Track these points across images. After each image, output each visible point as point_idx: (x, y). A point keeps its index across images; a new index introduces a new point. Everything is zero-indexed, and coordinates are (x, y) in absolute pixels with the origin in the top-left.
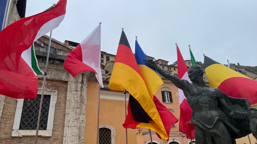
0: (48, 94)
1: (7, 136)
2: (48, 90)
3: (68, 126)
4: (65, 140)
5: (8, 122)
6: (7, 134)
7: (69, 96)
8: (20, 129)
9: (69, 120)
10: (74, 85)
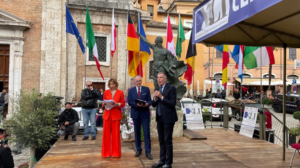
0: (104, 36)
1: (82, 65)
2: (104, 33)
3: (120, 60)
4: (119, 69)
5: (81, 56)
6: (82, 63)
7: (119, 38)
8: (89, 60)
9: (121, 55)
10: (122, 29)
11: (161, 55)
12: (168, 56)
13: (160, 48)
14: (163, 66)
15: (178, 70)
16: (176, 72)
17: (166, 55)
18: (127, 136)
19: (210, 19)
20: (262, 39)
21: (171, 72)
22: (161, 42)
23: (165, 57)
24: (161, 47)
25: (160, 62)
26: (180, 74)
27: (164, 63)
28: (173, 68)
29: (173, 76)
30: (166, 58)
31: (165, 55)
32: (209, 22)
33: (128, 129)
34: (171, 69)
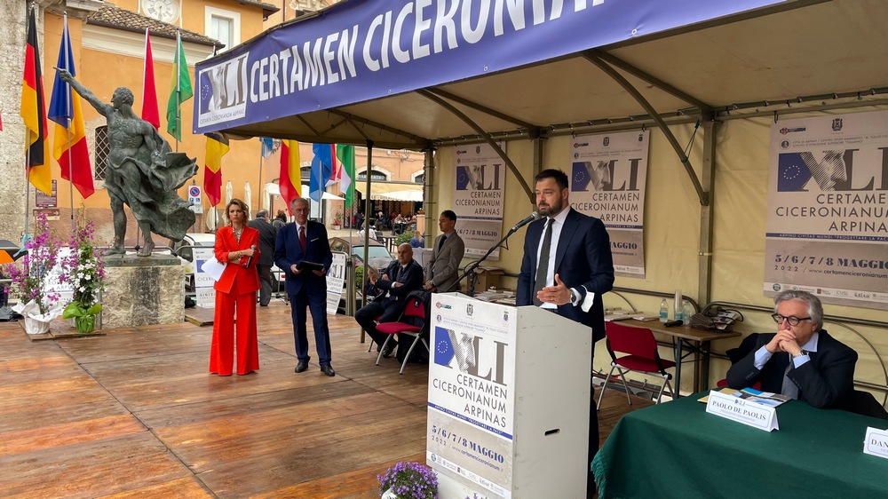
11: (128, 134)
12: (148, 139)
13: (126, 117)
14: (134, 162)
15: (173, 173)
16: (168, 179)
17: (143, 136)
18: (40, 328)
19: (222, 97)
20: (330, 129)
21: (154, 177)
22: (130, 102)
23: (139, 140)
24: (128, 114)
25: (127, 152)
26: (176, 182)
27: (136, 154)
28: (159, 168)
29: (159, 186)
30: (144, 142)
31: (138, 134)
32: (220, 101)
33: (42, 312)
34: (154, 171)
